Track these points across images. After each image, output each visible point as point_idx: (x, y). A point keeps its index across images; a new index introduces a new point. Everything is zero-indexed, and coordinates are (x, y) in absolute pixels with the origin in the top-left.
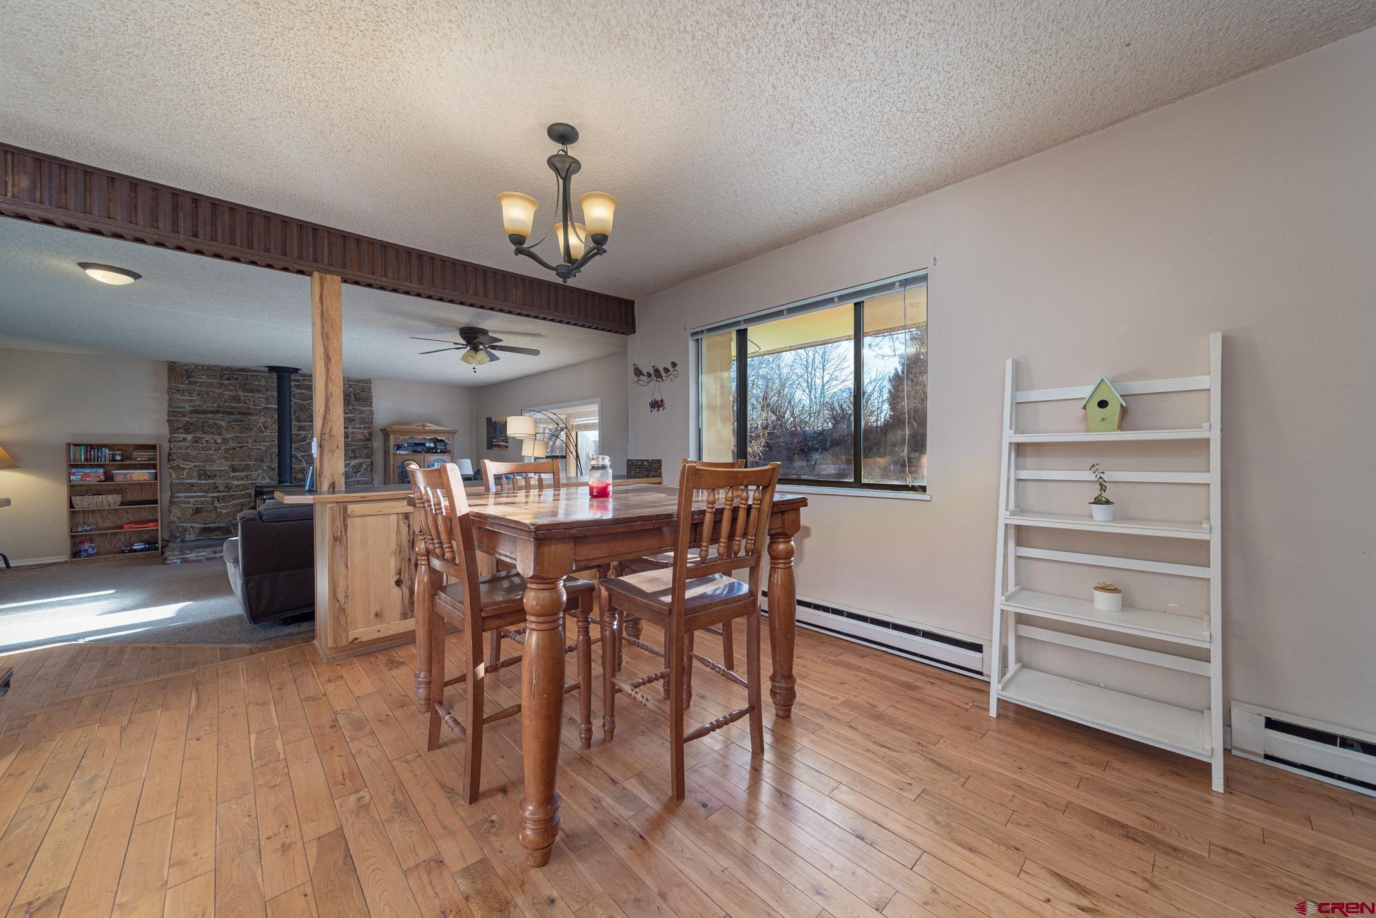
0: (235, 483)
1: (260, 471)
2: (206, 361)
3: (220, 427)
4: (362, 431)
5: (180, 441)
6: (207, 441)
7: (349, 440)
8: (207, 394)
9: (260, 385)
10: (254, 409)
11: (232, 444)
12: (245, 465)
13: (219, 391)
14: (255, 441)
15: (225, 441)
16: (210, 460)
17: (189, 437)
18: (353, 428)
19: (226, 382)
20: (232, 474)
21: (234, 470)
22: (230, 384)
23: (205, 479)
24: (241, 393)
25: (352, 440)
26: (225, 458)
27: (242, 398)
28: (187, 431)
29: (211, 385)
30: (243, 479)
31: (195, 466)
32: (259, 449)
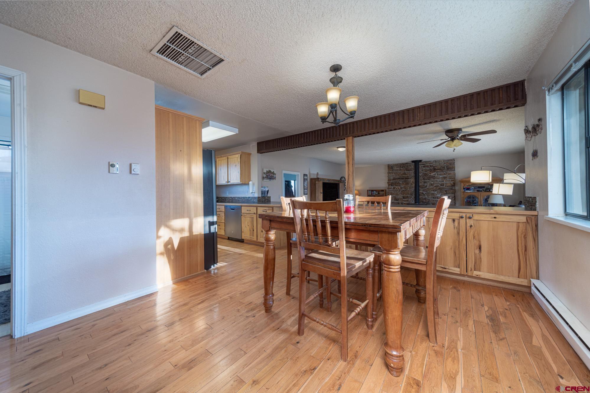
0: (404, 202)
1: (411, 199)
2: (397, 163)
3: (400, 183)
4: (450, 182)
5: (390, 189)
6: (397, 188)
7: (444, 186)
8: (397, 173)
9: (412, 168)
10: (410, 177)
11: (403, 189)
12: (407, 196)
13: (400, 172)
14: (410, 188)
15: (401, 188)
16: (397, 194)
17: (392, 187)
18: (446, 181)
19: (402, 168)
20: (403, 199)
21: (404, 198)
22: (403, 169)
23: (396, 201)
24: (406, 172)
25: (445, 186)
26: (401, 194)
27: (406, 173)
28: (392, 186)
29: (397, 170)
30: (406, 201)
31: (394, 196)
32: (411, 191)
